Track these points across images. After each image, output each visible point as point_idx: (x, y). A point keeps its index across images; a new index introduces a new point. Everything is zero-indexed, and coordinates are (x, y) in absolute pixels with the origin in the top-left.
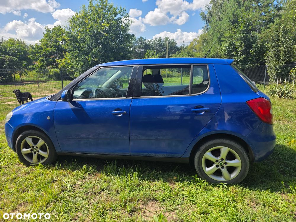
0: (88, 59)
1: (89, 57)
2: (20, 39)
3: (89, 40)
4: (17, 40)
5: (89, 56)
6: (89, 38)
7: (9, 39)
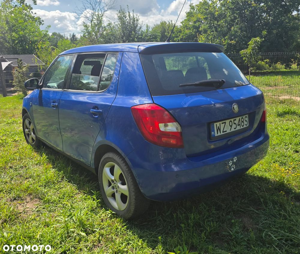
0: (224, 41)
1: (225, 40)
2: (171, 22)
3: (230, 16)
4: (168, 23)
5: (226, 37)
6: (230, 13)
7: (161, 23)
